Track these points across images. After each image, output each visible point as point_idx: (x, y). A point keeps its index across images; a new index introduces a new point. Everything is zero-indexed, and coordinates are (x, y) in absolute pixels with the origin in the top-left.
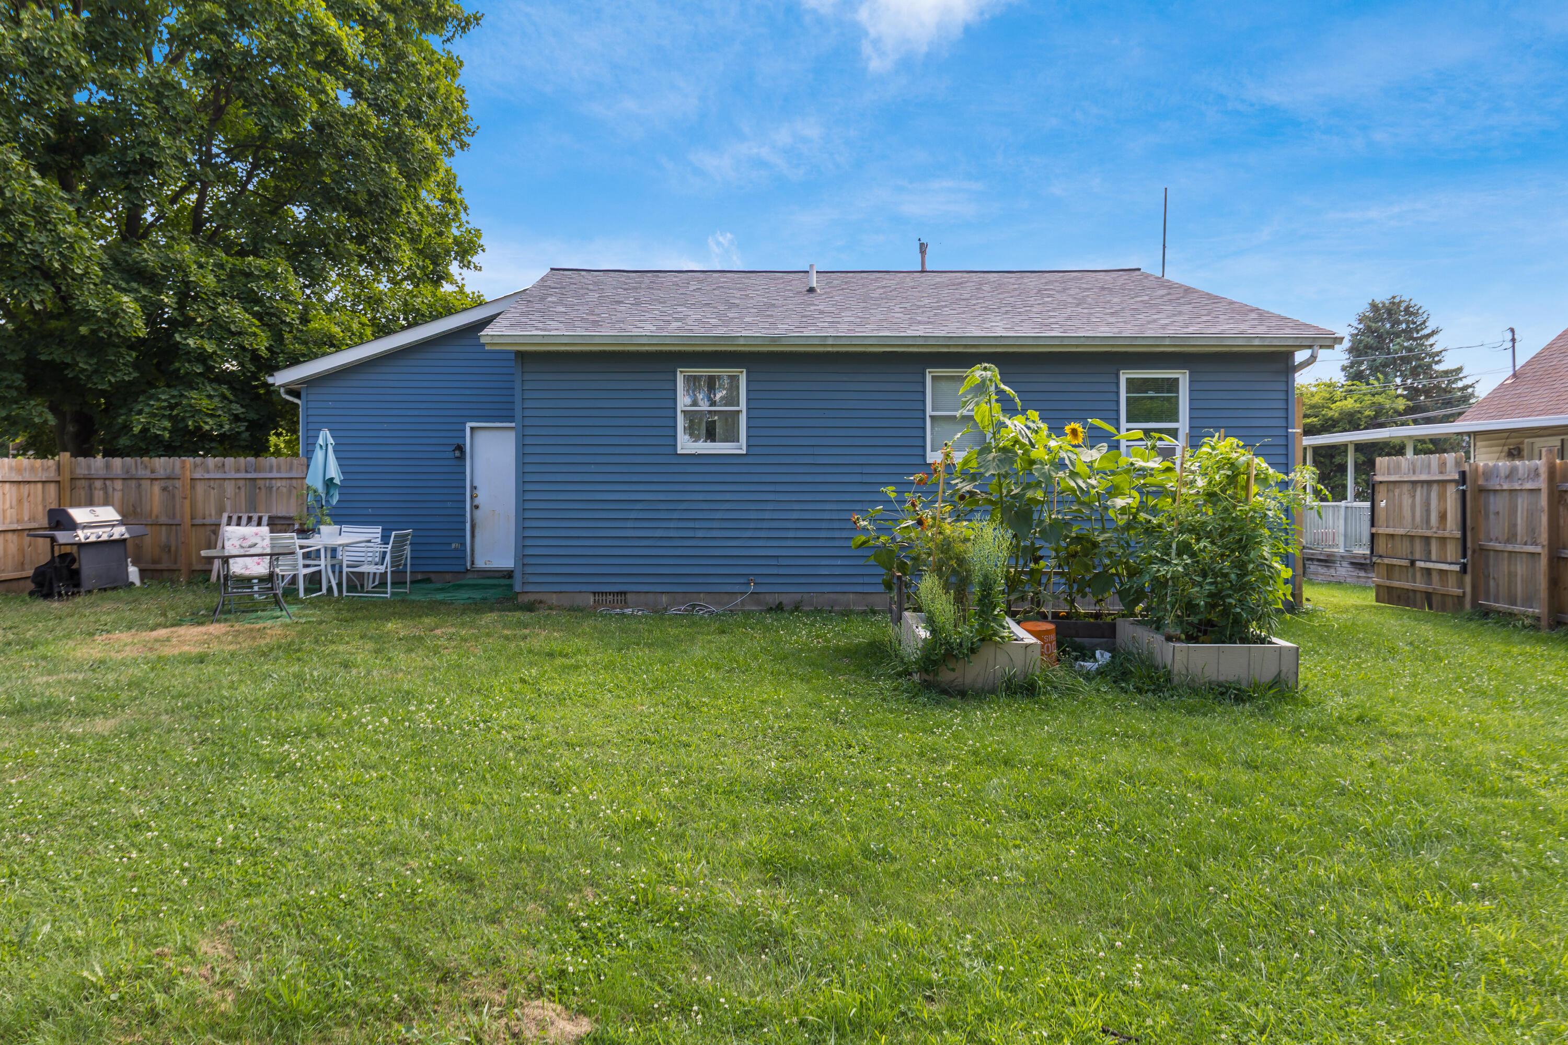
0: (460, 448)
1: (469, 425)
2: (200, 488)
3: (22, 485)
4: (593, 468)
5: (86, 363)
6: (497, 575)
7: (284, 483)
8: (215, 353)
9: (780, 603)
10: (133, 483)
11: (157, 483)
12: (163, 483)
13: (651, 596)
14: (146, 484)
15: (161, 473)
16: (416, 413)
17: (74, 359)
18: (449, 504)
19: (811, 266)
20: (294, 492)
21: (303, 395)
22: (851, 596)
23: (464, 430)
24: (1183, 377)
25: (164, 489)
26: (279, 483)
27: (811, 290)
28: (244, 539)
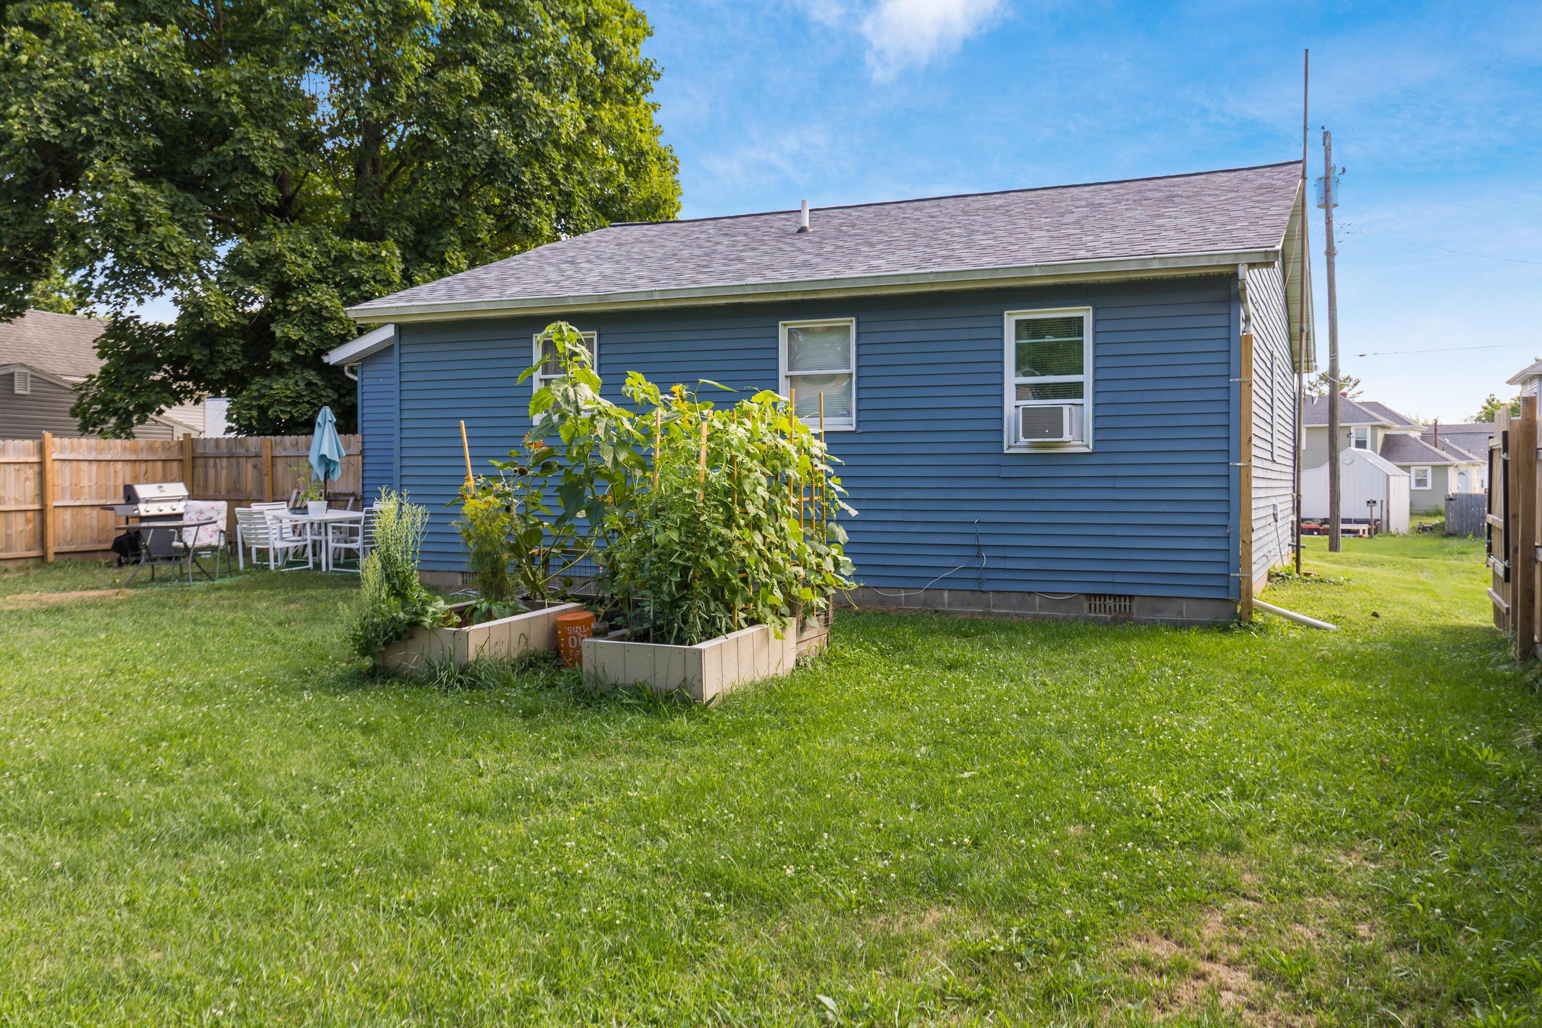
2: (280, 464)
3: (137, 464)
5: (199, 353)
8: (301, 339)
10: (234, 461)
11: (249, 460)
12: (254, 461)
14: (243, 461)
15: (253, 451)
17: (188, 350)
20: (352, 468)
21: (359, 372)
24: (1086, 313)
25: (255, 466)
27: (802, 230)
28: (201, 512)
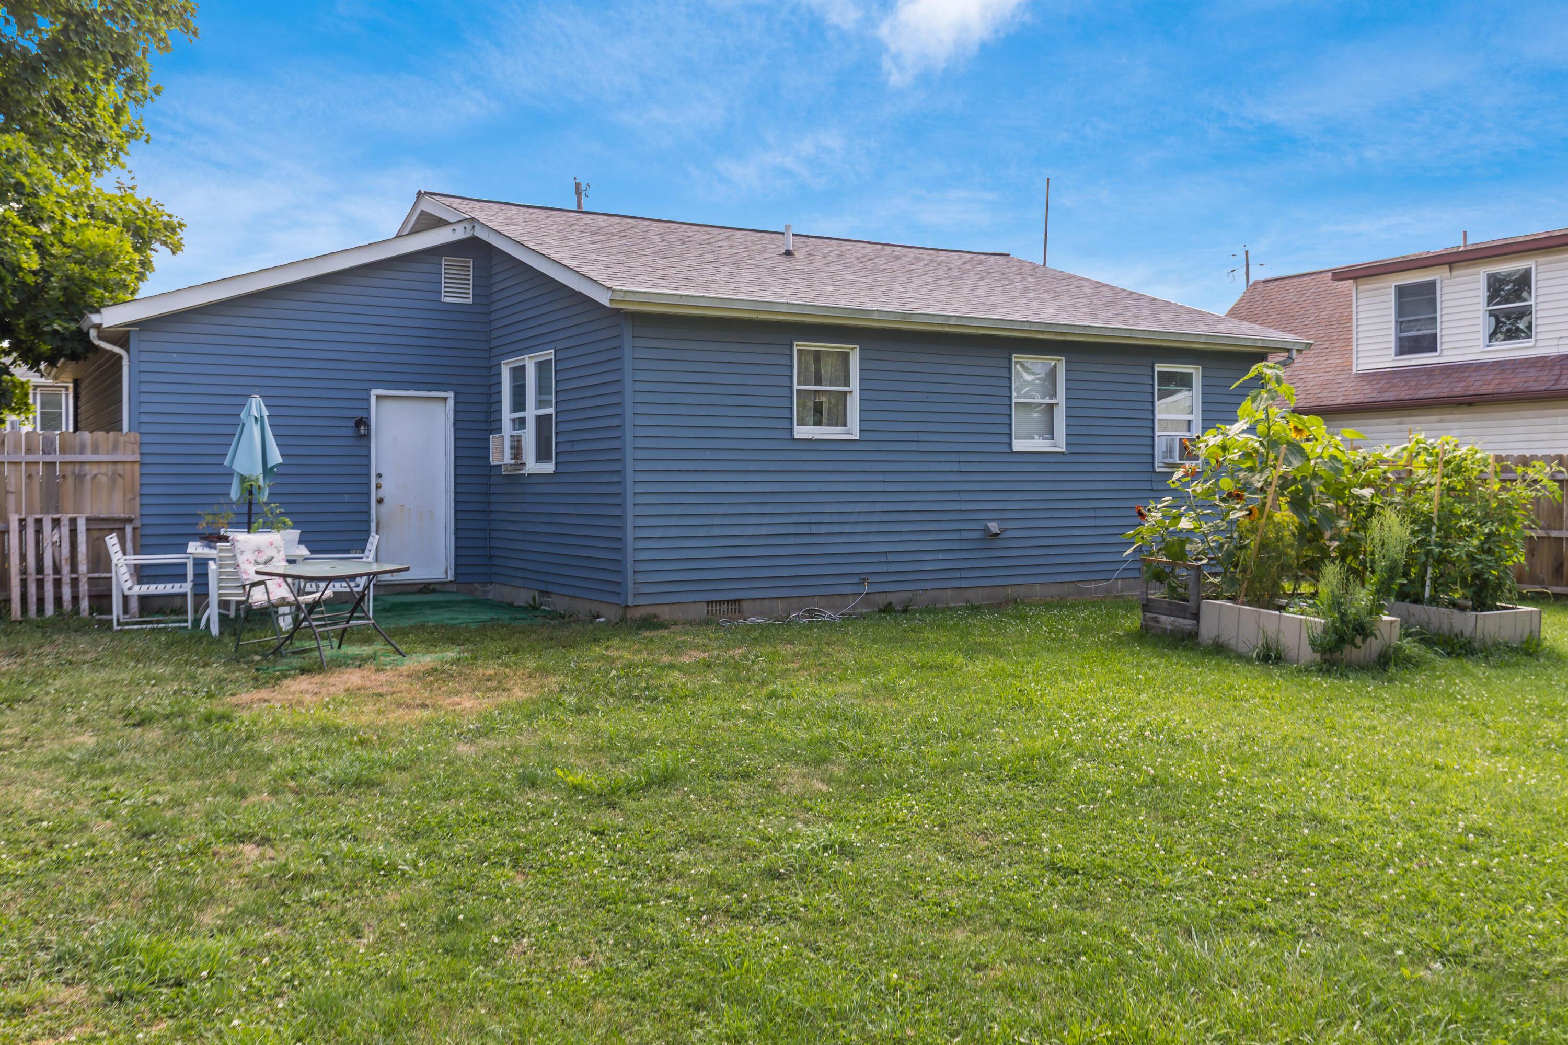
0: (362, 422)
1: (374, 393)
4: (707, 455)
6: (409, 589)
7: (103, 469)
9: (890, 603)
13: (767, 602)
16: (301, 374)
18: (347, 498)
19: (788, 227)
21: (132, 344)
22: (949, 592)
23: (368, 400)
26: (95, 470)
27: (789, 253)
28: (259, 551)
